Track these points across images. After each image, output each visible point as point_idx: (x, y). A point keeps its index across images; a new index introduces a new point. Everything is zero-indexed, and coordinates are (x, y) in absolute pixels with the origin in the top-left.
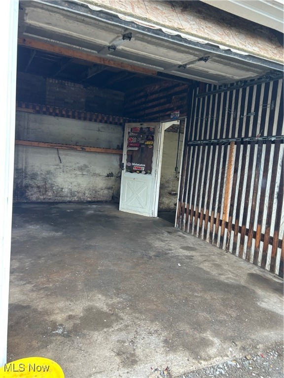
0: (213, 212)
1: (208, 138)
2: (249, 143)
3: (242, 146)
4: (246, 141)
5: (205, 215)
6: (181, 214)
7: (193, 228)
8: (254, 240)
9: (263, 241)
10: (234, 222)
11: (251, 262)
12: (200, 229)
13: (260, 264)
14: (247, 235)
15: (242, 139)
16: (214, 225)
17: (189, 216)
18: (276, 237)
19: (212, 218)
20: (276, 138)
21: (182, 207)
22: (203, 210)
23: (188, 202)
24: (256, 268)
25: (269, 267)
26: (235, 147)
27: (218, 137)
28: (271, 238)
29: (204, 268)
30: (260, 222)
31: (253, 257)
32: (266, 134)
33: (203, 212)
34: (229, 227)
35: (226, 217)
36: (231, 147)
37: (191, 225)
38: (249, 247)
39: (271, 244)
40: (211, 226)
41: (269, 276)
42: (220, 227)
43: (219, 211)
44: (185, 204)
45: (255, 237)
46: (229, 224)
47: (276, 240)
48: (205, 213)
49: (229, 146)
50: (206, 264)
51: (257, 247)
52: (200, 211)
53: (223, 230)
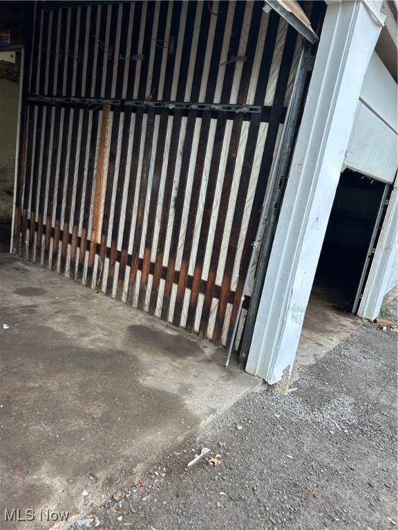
0: (76, 226)
1: (64, 93)
2: (134, 109)
3: (122, 114)
4: (129, 107)
5: (62, 232)
6: (21, 230)
7: (43, 255)
8: (139, 273)
9: (153, 274)
10: (109, 245)
11: (134, 305)
12: (55, 255)
13: (146, 309)
14: (129, 265)
15: (123, 101)
16: (78, 249)
17: (36, 234)
18: (171, 268)
19: (74, 237)
20: (176, 106)
21: (22, 218)
22: (60, 223)
23: (33, 209)
24: (141, 315)
25: (160, 312)
26: (111, 114)
27: (83, 94)
28: (165, 270)
29: (54, 327)
30: (149, 245)
31: (137, 298)
32: (160, 97)
33: (59, 227)
34: (102, 252)
35: (96, 235)
36: (104, 115)
37: (39, 249)
38: (132, 284)
39: (164, 278)
40: (74, 251)
41: (160, 326)
42: (87, 253)
43: (85, 226)
44: (27, 212)
45: (140, 268)
46: (102, 248)
47: (171, 273)
48: (62, 229)
49: (101, 113)
50: (59, 319)
51: (144, 284)
52: (53, 226)
53: (91, 257)
